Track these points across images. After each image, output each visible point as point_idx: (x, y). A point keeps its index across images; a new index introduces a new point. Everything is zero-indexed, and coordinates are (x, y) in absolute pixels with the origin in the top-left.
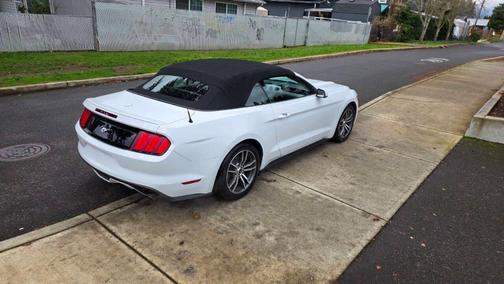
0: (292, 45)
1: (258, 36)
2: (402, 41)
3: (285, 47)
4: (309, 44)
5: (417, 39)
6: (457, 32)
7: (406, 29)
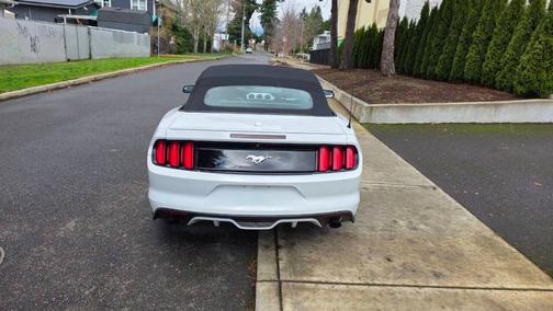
0: (76, 58)
1: (34, 48)
2: (179, 53)
3: (69, 60)
4: (94, 57)
5: (191, 51)
6: (216, 45)
7: (179, 41)
